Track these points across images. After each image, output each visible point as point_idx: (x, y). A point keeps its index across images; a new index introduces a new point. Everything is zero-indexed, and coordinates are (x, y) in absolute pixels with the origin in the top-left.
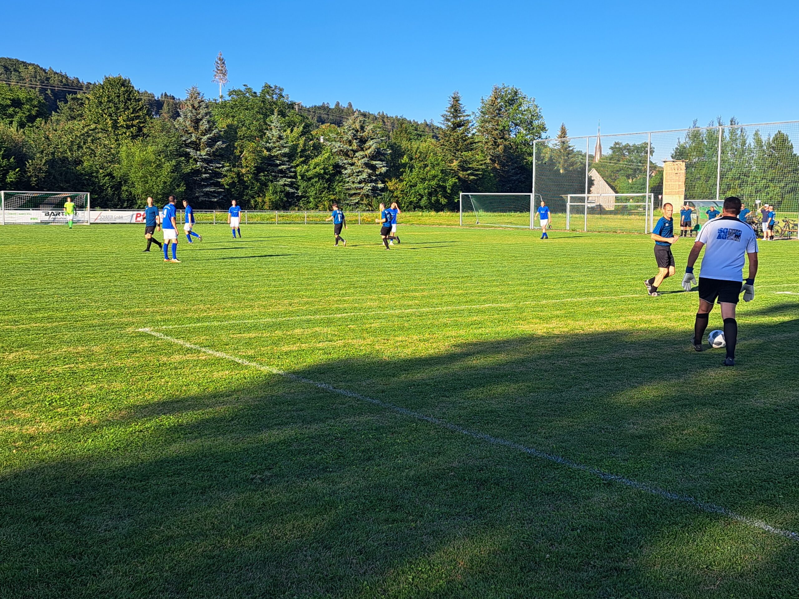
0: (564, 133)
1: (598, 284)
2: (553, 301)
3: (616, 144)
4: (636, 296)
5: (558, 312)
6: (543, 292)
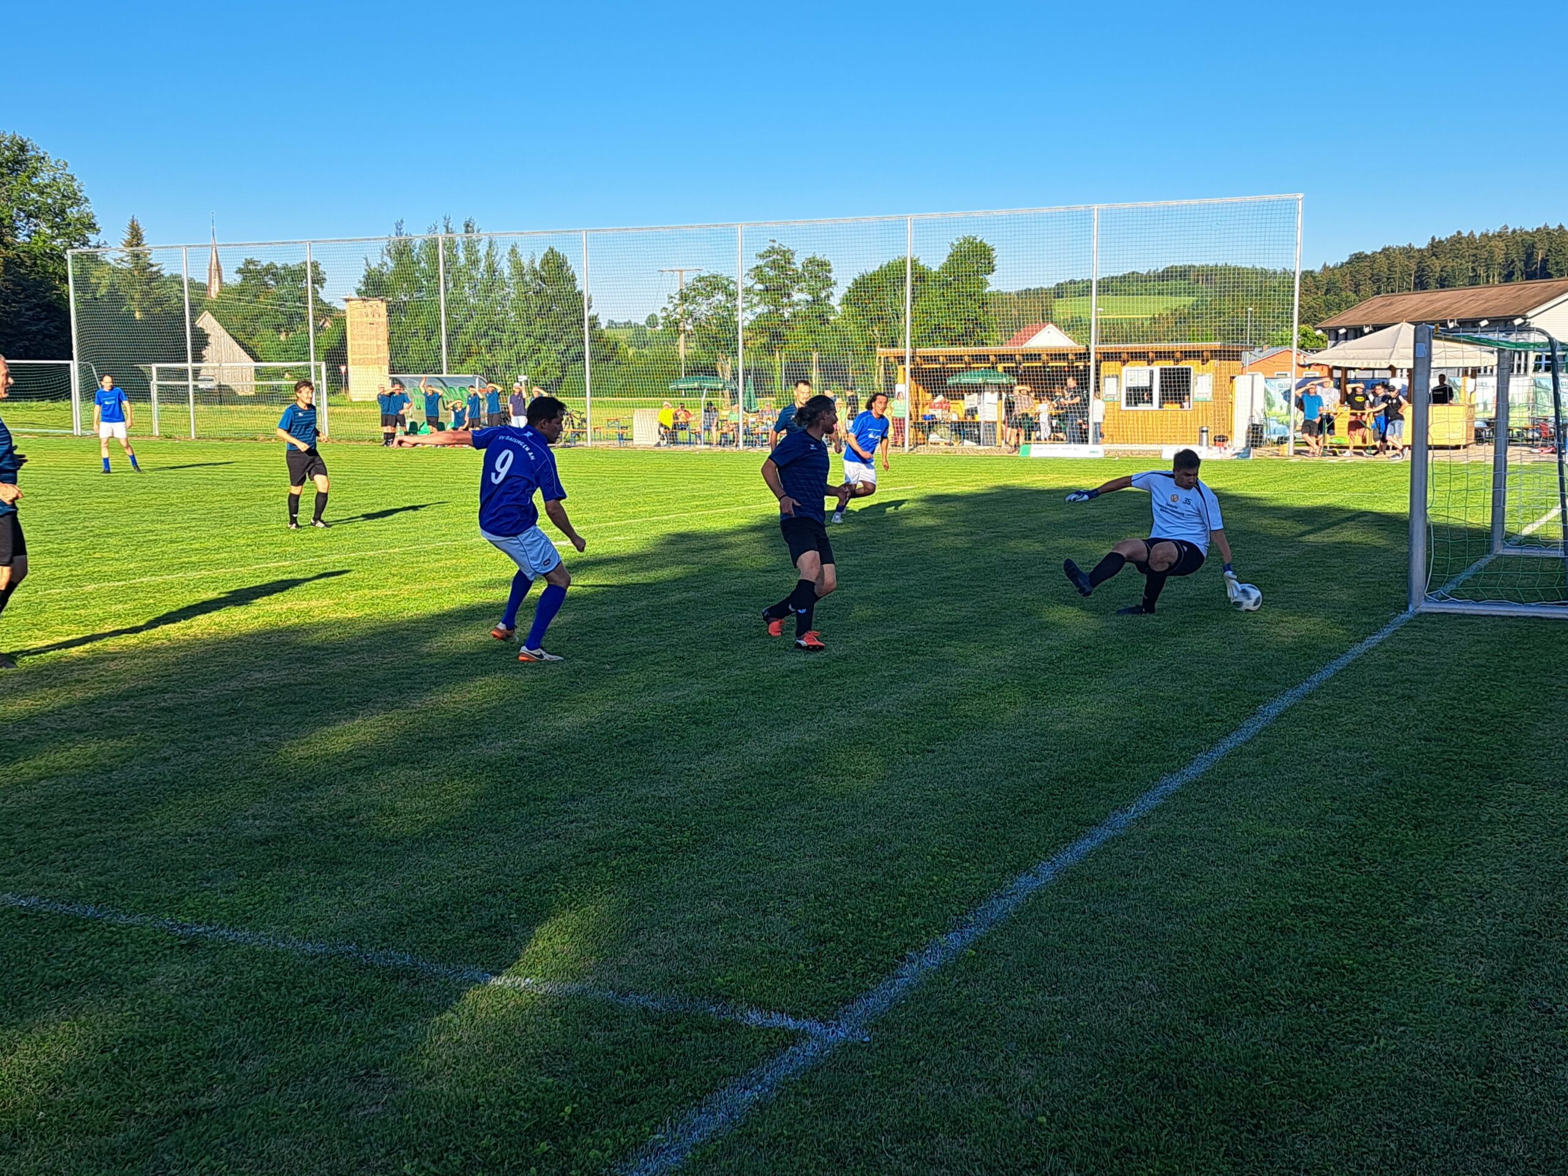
0: (136, 236)
1: (209, 545)
2: (112, 584)
3: (249, 262)
4: (284, 563)
5: (120, 606)
6: (90, 567)
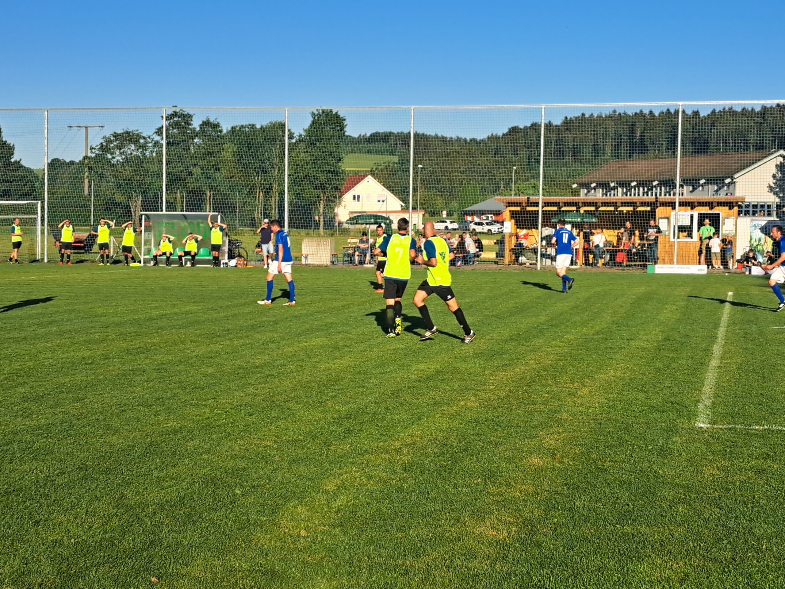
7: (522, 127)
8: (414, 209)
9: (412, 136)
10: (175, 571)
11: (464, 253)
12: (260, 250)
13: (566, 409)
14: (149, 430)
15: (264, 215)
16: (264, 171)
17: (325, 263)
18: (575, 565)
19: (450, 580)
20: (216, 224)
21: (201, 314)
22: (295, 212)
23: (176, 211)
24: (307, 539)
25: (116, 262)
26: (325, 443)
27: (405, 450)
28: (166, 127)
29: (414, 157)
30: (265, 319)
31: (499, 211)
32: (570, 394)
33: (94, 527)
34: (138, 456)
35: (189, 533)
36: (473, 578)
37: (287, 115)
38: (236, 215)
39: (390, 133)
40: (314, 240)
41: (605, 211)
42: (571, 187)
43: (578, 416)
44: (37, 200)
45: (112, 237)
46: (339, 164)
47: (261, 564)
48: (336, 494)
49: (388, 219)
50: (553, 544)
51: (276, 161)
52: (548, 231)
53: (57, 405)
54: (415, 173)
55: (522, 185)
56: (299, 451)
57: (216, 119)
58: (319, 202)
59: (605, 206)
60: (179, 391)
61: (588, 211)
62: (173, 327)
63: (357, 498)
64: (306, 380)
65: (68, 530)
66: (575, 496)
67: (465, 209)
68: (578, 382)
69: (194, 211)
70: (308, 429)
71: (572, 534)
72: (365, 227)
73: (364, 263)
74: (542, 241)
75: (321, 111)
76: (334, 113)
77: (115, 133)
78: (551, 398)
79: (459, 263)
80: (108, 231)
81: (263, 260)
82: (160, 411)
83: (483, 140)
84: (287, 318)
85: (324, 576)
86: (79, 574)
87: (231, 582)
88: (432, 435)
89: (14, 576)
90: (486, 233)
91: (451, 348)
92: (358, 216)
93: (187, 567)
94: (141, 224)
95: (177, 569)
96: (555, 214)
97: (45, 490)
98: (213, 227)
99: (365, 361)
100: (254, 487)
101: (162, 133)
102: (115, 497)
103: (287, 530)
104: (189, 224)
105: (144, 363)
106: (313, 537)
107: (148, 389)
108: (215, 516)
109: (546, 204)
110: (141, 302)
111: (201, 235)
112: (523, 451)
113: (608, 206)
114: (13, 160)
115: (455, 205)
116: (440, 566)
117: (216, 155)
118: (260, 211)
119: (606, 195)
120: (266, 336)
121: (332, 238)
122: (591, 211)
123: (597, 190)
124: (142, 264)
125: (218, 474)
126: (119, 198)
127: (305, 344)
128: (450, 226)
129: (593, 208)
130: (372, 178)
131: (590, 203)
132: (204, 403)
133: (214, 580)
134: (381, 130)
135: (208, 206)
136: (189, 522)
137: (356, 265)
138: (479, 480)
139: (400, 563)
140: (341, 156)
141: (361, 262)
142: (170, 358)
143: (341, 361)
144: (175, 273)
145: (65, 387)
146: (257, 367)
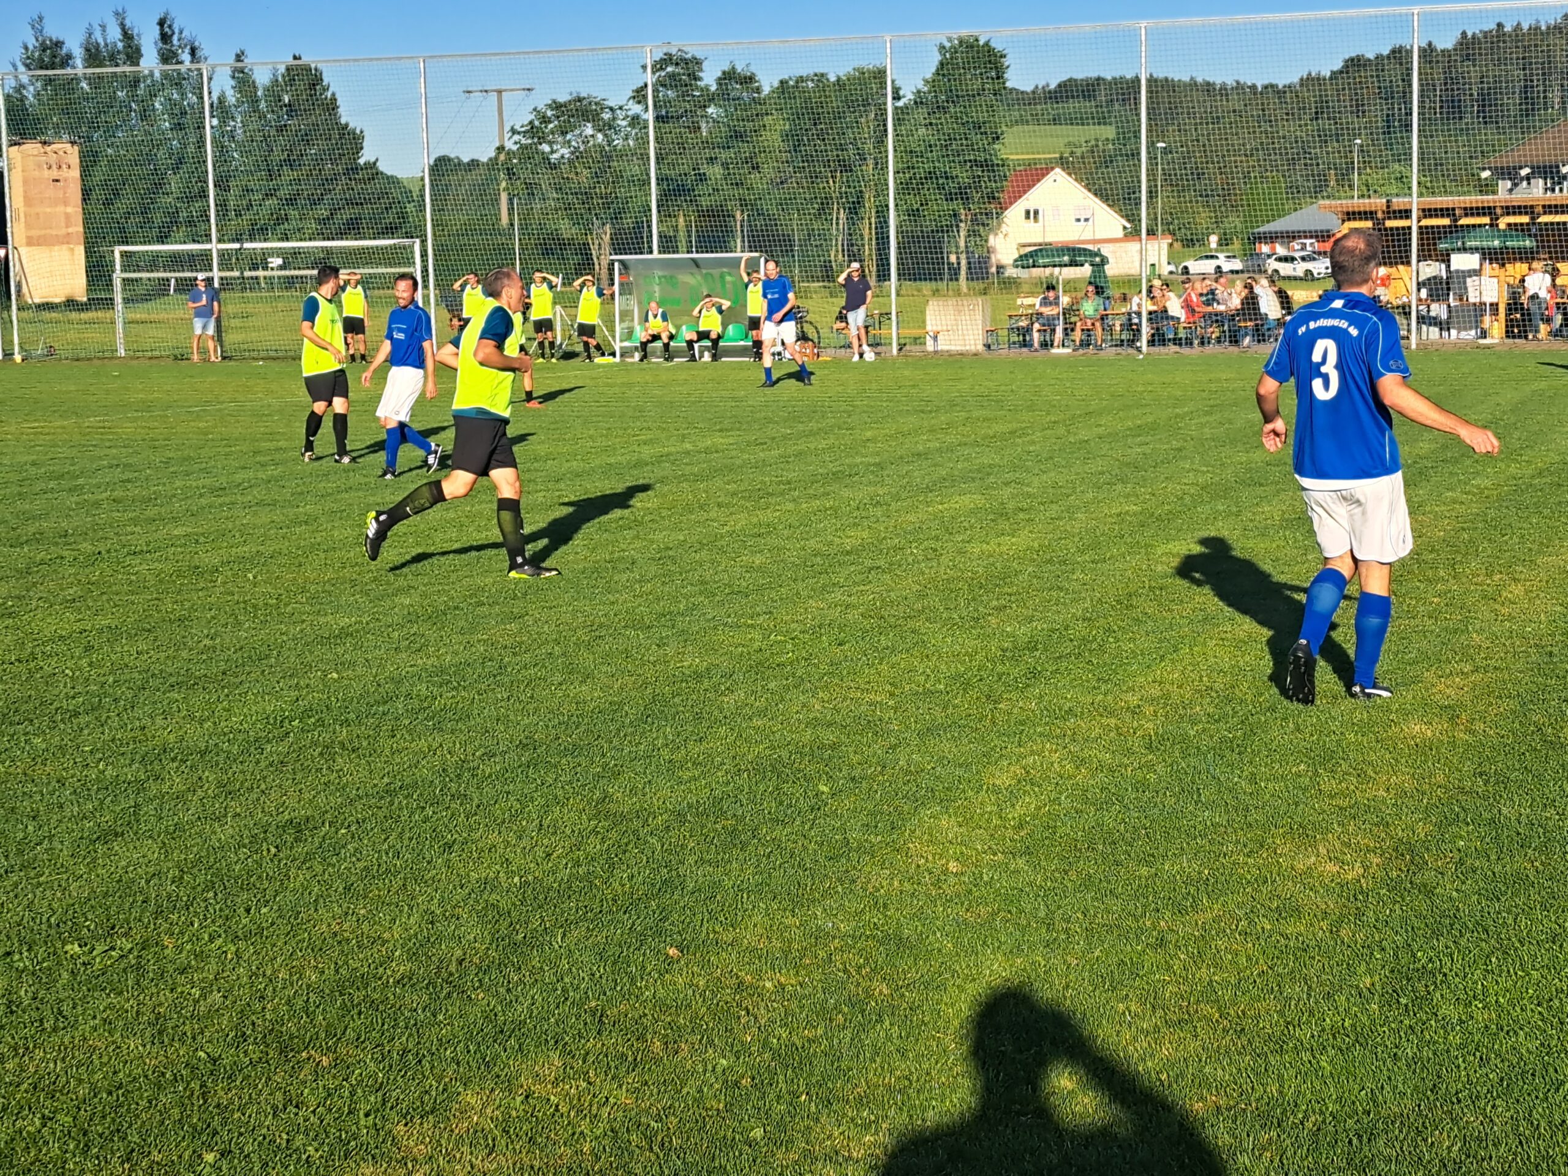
7: (1371, 56)
8: (1151, 233)
9: (1143, 82)
10: (711, 936)
11: (1256, 319)
12: (844, 324)
13: (1478, 627)
14: (649, 673)
15: (849, 256)
16: (847, 168)
17: (973, 348)
18: (1504, 931)
19: (1249, 958)
20: (755, 275)
21: (734, 453)
22: (910, 248)
23: (678, 252)
24: (963, 878)
25: (569, 356)
26: (988, 697)
27: (1148, 710)
28: (653, 85)
29: (1149, 125)
30: (858, 460)
31: (1328, 231)
32: (1484, 597)
33: (555, 855)
34: (631, 722)
35: (734, 865)
36: (1294, 954)
37: (888, 51)
38: (793, 256)
39: (1098, 79)
40: (950, 303)
41: (1552, 224)
42: (1478, 175)
43: (1503, 640)
44: (412, 237)
45: (558, 308)
46: (996, 146)
47: (875, 924)
48: (1013, 795)
49: (1097, 254)
50: (1457, 890)
51: (869, 146)
52: (1432, 269)
53: (473, 629)
54: (1151, 158)
55: (1375, 176)
56: (938, 712)
57: (748, 65)
58: (957, 226)
59: (1551, 213)
60: (702, 599)
61: (1516, 224)
62: (684, 478)
63: (1056, 801)
64: (945, 577)
65: (507, 860)
66: (1501, 796)
67: (1256, 230)
68: (1501, 573)
69: (712, 252)
70: (953, 670)
71: (1496, 870)
72: (1052, 275)
73: (1052, 345)
74: (1419, 290)
75: (956, 42)
76: (981, 43)
77: (554, 102)
78: (1447, 605)
79: (1247, 340)
80: (549, 295)
81: (850, 346)
82: (667, 637)
83: (1290, 87)
84: (901, 458)
85: (999, 948)
86: (532, 942)
87: (820, 957)
88: (1201, 681)
89: (411, 944)
90: (1301, 279)
91: (1234, 509)
92: (1036, 251)
93: (735, 929)
94: (612, 280)
95: (715, 932)
96: (1445, 232)
97: (460, 786)
98: (750, 281)
99: (1060, 539)
100: (853, 779)
101: (645, 97)
102: (591, 798)
103: (923, 861)
104: (705, 276)
105: (632, 546)
106: (974, 874)
107: (642, 596)
108: (781, 833)
109: (1427, 213)
110: (620, 432)
111: (729, 300)
112: (1390, 711)
113: (1557, 213)
114: (361, 161)
115: (1234, 221)
116: (1228, 931)
117: (751, 137)
118: (840, 248)
119: (1553, 190)
120: (862, 494)
121: (984, 297)
122: (1522, 224)
123: (1532, 181)
124: (618, 359)
125: (785, 754)
126: (567, 229)
127: (940, 507)
128: (1227, 266)
129: (1525, 219)
130: (1063, 173)
131: (1519, 207)
132: (749, 622)
133: (786, 953)
134: (1079, 75)
135: (739, 241)
136: (735, 845)
137: (1036, 350)
138: (1302, 767)
139: (1148, 924)
140: (999, 131)
141: (1046, 345)
142: (682, 538)
143: (1014, 540)
144: (682, 376)
145: (486, 594)
146: (848, 553)
